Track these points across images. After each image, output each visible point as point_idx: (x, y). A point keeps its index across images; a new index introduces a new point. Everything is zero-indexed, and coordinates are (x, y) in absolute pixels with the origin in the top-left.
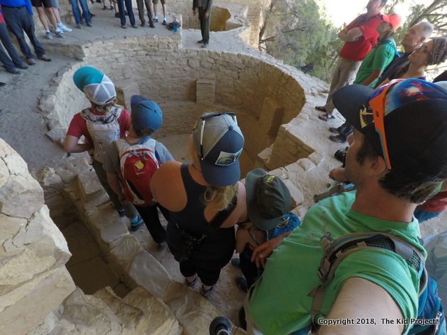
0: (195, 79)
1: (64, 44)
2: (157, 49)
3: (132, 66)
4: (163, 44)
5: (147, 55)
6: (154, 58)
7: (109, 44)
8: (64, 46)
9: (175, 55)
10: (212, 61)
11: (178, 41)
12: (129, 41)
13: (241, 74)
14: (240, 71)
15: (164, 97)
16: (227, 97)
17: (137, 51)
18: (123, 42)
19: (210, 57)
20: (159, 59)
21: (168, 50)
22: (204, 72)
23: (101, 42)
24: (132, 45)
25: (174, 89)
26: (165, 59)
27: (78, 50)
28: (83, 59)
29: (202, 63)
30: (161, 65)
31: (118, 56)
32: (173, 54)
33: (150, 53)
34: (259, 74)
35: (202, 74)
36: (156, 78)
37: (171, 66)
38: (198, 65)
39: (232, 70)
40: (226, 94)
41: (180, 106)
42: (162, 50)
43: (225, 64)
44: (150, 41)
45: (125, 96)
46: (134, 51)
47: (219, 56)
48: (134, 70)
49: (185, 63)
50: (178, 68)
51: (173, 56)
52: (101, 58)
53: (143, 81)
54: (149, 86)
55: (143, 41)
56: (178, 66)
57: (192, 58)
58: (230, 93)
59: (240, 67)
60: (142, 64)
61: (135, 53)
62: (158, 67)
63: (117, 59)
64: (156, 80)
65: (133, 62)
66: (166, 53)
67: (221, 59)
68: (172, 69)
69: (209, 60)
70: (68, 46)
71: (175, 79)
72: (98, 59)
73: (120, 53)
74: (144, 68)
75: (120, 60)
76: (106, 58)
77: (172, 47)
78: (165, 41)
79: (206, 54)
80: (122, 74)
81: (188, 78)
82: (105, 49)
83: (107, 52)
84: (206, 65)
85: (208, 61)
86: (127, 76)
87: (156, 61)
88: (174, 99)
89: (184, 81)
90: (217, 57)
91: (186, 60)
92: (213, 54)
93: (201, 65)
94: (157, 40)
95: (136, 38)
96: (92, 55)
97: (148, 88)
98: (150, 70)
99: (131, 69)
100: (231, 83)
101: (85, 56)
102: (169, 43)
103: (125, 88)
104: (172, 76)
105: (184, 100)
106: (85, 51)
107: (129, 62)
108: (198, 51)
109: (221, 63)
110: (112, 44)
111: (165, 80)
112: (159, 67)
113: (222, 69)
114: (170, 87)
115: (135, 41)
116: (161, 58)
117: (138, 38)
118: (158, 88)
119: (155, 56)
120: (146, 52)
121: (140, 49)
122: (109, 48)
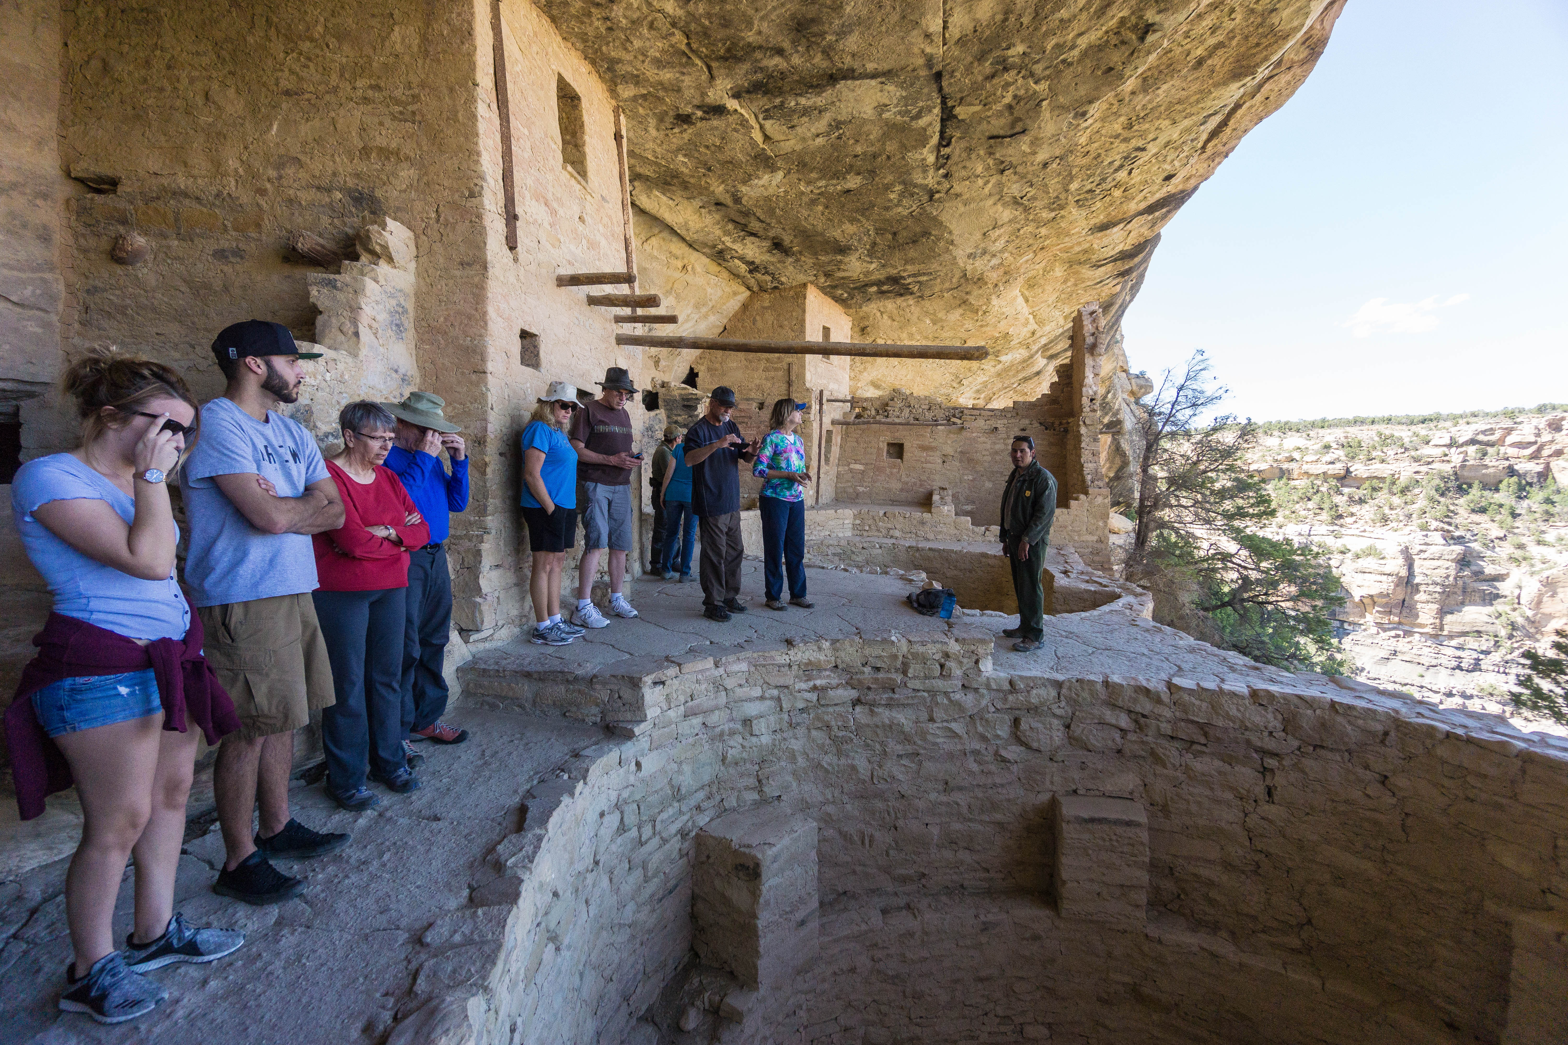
0: (1045, 797)
1: (580, 672)
2: (899, 678)
3: (796, 745)
4: (924, 659)
5: (856, 702)
6: (885, 715)
7: (736, 667)
8: (577, 679)
9: (968, 700)
10: (1124, 721)
11: (981, 650)
12: (802, 654)
13: (1279, 780)
14: (1271, 762)
15: (904, 880)
16: (1211, 884)
17: (824, 689)
18: (782, 659)
19: (1114, 706)
20: (903, 718)
21: (940, 684)
22: (1083, 766)
23: (710, 663)
24: (809, 670)
25: (951, 842)
26: (924, 716)
27: (627, 693)
28: (637, 730)
29: (1077, 730)
30: (907, 739)
31: (752, 709)
32: (958, 696)
33: (871, 696)
34: (1401, 781)
35: (1076, 775)
36: (880, 795)
37: (947, 745)
38: (1058, 736)
39: (1229, 760)
40: (1205, 872)
41: (986, 927)
42: (916, 684)
43: (1186, 731)
44: (877, 651)
45: (764, 889)
46: (815, 688)
47: (1158, 701)
48: (801, 761)
49: (1004, 731)
50: (976, 753)
51: (958, 705)
52: (696, 721)
53: (830, 809)
54: (851, 829)
55: (850, 653)
56: (977, 745)
57: (1033, 710)
58: (1228, 866)
59: (1270, 744)
60: (834, 739)
61: (813, 697)
62: (895, 747)
63: (747, 722)
64: (879, 805)
65: (801, 731)
66: (933, 693)
67: (1167, 713)
68: (951, 756)
69: (1109, 716)
70: (591, 680)
71: (960, 798)
72: (685, 728)
73: (762, 698)
74: (839, 753)
75: (760, 726)
76: (714, 718)
77: (958, 672)
78: (933, 651)
79: (1093, 693)
80: (752, 781)
81: (1016, 792)
82: (718, 686)
83: (722, 699)
84: (1097, 738)
85: (1102, 723)
86: (771, 790)
87: (891, 727)
88: (949, 891)
89: (995, 806)
90: (1145, 706)
91: (1007, 718)
92: (1130, 693)
93: (1073, 740)
94: (904, 647)
95: (826, 645)
96: (672, 713)
97: (844, 836)
98: (861, 762)
99: (793, 758)
100: (1228, 816)
101: (643, 720)
102: (947, 655)
103: (771, 852)
104: (947, 787)
105: (990, 893)
106: (652, 696)
107: (788, 734)
108: (1058, 685)
109: (1166, 728)
110: (744, 666)
111: (920, 804)
112: (899, 749)
113: (1171, 752)
114: (935, 831)
115: (823, 654)
116: (909, 711)
117: (834, 642)
118: (883, 838)
119: (889, 706)
120: (854, 694)
121: (834, 682)
122: (730, 683)
